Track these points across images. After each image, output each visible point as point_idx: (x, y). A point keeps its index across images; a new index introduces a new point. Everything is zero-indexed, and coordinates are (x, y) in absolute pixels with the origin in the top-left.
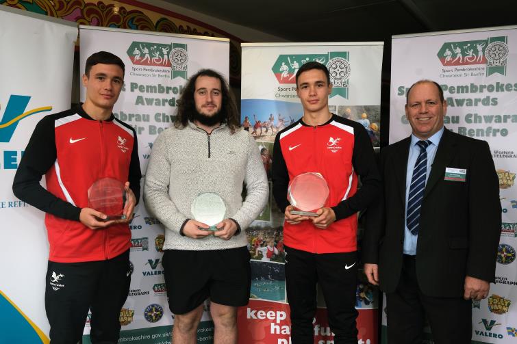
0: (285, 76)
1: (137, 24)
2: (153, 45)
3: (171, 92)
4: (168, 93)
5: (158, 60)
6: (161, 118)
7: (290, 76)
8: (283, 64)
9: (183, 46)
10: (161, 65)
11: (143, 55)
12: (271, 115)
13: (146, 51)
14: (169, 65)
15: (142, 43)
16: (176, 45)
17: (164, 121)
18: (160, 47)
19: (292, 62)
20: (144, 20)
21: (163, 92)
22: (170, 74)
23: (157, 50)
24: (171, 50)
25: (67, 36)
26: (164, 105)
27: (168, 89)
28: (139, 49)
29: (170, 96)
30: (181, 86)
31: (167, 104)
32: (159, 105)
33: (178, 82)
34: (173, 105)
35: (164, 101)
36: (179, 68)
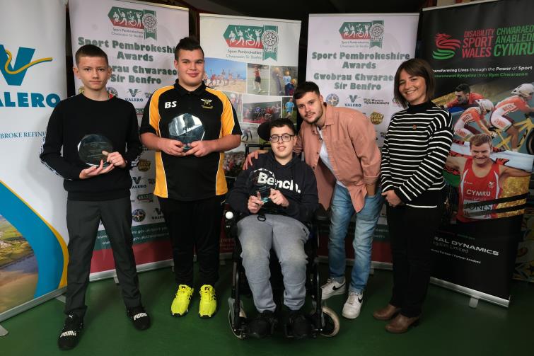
0: (233, 41)
2: (129, 10)
3: (144, 49)
4: (142, 49)
5: (134, 23)
6: (138, 69)
7: (237, 42)
8: (232, 32)
9: (152, 12)
10: (136, 27)
11: (121, 19)
13: (123, 15)
14: (142, 27)
15: (120, 9)
16: (147, 12)
17: (140, 72)
18: (134, 12)
19: (238, 31)
21: (138, 49)
22: (143, 35)
23: (132, 15)
24: (143, 15)
26: (139, 59)
27: (143, 47)
28: (117, 13)
29: (144, 52)
30: (152, 45)
31: (142, 59)
32: (136, 59)
33: (150, 41)
34: (146, 60)
35: (140, 56)
36: (150, 31)
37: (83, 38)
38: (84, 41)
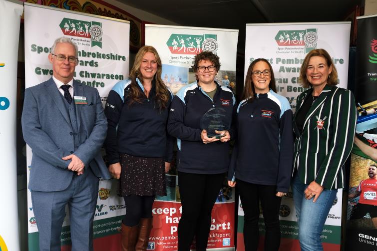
0: (175, 49)
1: (70, 5)
2: (78, 21)
3: (91, 56)
4: (89, 56)
5: (82, 33)
6: (84, 74)
7: (179, 49)
8: (174, 40)
9: (99, 24)
10: (84, 36)
11: (71, 29)
12: (166, 75)
13: (73, 25)
14: (90, 37)
15: (71, 20)
16: (94, 23)
17: (86, 77)
18: (83, 23)
19: (180, 40)
20: (74, 3)
21: (85, 56)
22: (90, 43)
23: (81, 25)
24: (90, 26)
25: (15, 10)
26: (86, 65)
27: (89, 54)
28: (68, 24)
29: (90, 59)
30: (98, 53)
31: (88, 64)
32: (83, 65)
33: (96, 49)
34: (92, 66)
35: (86, 62)
36: (96, 40)
37: (35, 45)
38: (37, 48)
